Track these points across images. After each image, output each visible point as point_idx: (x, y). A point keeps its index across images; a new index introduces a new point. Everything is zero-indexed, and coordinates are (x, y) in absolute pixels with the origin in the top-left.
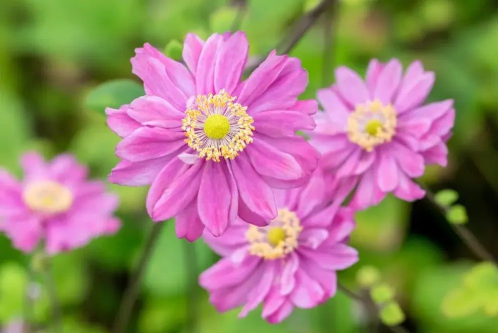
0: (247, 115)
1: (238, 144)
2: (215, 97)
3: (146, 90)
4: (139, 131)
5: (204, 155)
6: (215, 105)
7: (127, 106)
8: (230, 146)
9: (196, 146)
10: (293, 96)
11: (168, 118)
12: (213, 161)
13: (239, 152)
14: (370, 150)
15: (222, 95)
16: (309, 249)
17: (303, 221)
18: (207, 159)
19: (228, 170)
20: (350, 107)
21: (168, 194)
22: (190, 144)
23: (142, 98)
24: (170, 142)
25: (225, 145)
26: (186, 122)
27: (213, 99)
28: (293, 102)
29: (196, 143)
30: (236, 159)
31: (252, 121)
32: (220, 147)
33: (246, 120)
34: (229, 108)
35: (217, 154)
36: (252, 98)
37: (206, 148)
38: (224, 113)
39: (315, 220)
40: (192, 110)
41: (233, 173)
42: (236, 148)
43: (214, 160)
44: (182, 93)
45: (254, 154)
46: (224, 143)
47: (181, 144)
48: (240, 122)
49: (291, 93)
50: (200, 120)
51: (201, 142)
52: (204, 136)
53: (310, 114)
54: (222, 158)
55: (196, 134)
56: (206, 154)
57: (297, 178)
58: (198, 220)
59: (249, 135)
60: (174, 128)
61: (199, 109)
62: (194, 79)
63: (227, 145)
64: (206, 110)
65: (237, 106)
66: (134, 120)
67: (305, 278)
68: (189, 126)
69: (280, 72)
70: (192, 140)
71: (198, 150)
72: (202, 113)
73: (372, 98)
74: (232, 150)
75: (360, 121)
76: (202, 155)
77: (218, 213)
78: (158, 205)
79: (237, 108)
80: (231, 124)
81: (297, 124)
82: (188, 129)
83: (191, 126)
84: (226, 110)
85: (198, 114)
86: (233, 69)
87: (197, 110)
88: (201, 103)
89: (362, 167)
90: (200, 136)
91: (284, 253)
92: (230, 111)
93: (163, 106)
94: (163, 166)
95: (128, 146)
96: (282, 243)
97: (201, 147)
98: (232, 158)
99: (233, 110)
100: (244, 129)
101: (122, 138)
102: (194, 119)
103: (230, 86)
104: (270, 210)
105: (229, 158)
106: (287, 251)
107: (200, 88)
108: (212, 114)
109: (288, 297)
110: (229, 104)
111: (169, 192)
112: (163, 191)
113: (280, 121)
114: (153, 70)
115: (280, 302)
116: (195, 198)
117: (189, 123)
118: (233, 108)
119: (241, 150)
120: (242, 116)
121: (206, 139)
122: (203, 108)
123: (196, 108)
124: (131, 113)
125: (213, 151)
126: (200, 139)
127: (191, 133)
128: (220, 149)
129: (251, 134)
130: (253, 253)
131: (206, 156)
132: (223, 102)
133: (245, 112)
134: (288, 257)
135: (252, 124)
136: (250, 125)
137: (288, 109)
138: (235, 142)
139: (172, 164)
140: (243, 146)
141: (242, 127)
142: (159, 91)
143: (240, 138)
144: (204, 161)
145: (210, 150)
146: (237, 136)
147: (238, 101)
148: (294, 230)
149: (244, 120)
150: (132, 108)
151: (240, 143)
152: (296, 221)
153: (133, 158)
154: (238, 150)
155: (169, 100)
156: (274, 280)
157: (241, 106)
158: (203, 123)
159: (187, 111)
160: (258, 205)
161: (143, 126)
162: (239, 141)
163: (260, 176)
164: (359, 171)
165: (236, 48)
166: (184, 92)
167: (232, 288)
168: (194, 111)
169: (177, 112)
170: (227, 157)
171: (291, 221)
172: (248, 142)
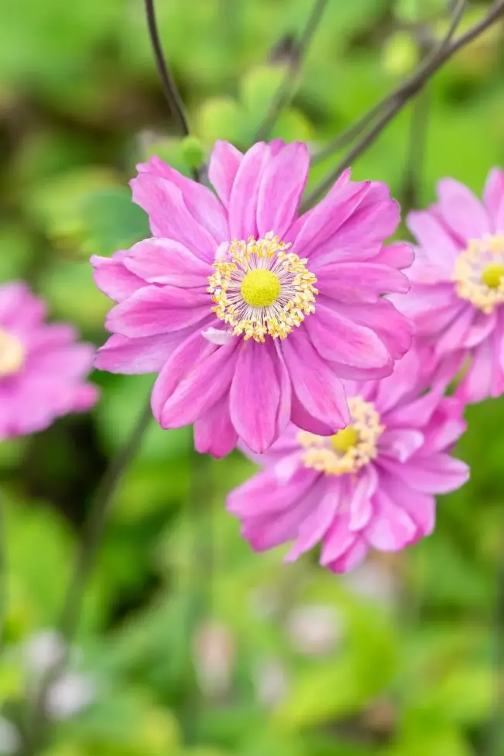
0: (306, 270)
1: (292, 315)
2: (258, 242)
3: (153, 229)
4: (142, 293)
5: (241, 332)
6: (258, 255)
7: (124, 252)
8: (281, 319)
9: (229, 318)
10: (377, 241)
11: (187, 272)
12: (254, 341)
13: (294, 327)
14: (488, 310)
15: (270, 240)
16: (394, 460)
17: (386, 416)
18: (246, 338)
19: (276, 353)
20: (460, 243)
21: (186, 388)
22: (221, 315)
23: (147, 240)
24: (188, 308)
25: (273, 315)
26: (214, 280)
27: (256, 247)
28: (376, 250)
29: (228, 313)
30: (290, 337)
31: (315, 281)
32: (265, 319)
33: (306, 278)
34: (279, 261)
35: (261, 331)
36: (313, 245)
37: (244, 321)
38: (272, 266)
39: (403, 416)
40: (223, 262)
41: (283, 357)
42: (289, 321)
43: (257, 340)
44: (208, 234)
45: (317, 328)
46: (271, 312)
47: (205, 313)
48: (296, 282)
49: (373, 236)
50: (235, 277)
51: (237, 311)
52: (242, 302)
53: (400, 269)
54: (268, 337)
55: (228, 298)
56: (244, 330)
57: (380, 365)
58: (230, 427)
59: (310, 302)
60: (195, 287)
61: (234, 261)
62: (226, 213)
63: (276, 317)
64: (245, 262)
65: (292, 256)
66: (134, 275)
67: (387, 505)
68: (219, 287)
69: (357, 204)
70: (224, 309)
71: (232, 323)
72: (239, 268)
73: (493, 231)
74: (283, 324)
75: (475, 267)
76: (238, 331)
77: (261, 416)
78: (169, 404)
79: (292, 260)
80: (282, 284)
81: (382, 283)
82: (218, 291)
83: (223, 287)
84: (275, 263)
85: (233, 268)
86: (286, 198)
87: (232, 262)
88: (238, 253)
89: (477, 337)
90: (234, 302)
91: (355, 466)
92: (281, 265)
93: (178, 254)
94: (177, 345)
95: (125, 315)
96: (353, 452)
97: (237, 319)
98: (284, 336)
99: (286, 264)
100: (303, 291)
101: (117, 303)
102: (226, 277)
103: (281, 225)
104: (339, 413)
105: (279, 338)
106: (360, 463)
107: (235, 228)
108: (255, 269)
109: (360, 534)
110: (280, 254)
111: (185, 386)
112: (176, 384)
113: (355, 279)
114: (164, 198)
115: (349, 541)
116: (226, 393)
117: (219, 282)
118: (286, 260)
119: (298, 324)
120: (299, 272)
121: (244, 305)
122: (241, 260)
123: (231, 261)
124: (130, 264)
125: (254, 325)
126: (234, 307)
127: (221, 298)
128: (266, 322)
129: (313, 299)
130: (308, 465)
131: (244, 333)
132: (271, 252)
133: (303, 266)
134: (362, 472)
135: (315, 286)
136: (311, 287)
137: (368, 260)
138: (289, 311)
139: (192, 342)
140: (300, 319)
141: (298, 288)
142: (172, 230)
143: (295, 305)
144: (240, 339)
145: (250, 324)
146: (291, 303)
147: (292, 249)
148: (371, 431)
149: (302, 279)
150: (131, 257)
151: (296, 314)
152: (375, 417)
153: (132, 332)
154: (292, 325)
155: (188, 244)
156: (338, 507)
157: (297, 257)
158: (241, 281)
159: (215, 264)
160: (322, 408)
161: (149, 284)
162: (293, 311)
163: (325, 361)
164: (472, 342)
165: (290, 166)
166: (211, 233)
167: (275, 515)
168: (226, 264)
169: (202, 264)
170: (275, 336)
171: (368, 418)
172: (307, 312)
